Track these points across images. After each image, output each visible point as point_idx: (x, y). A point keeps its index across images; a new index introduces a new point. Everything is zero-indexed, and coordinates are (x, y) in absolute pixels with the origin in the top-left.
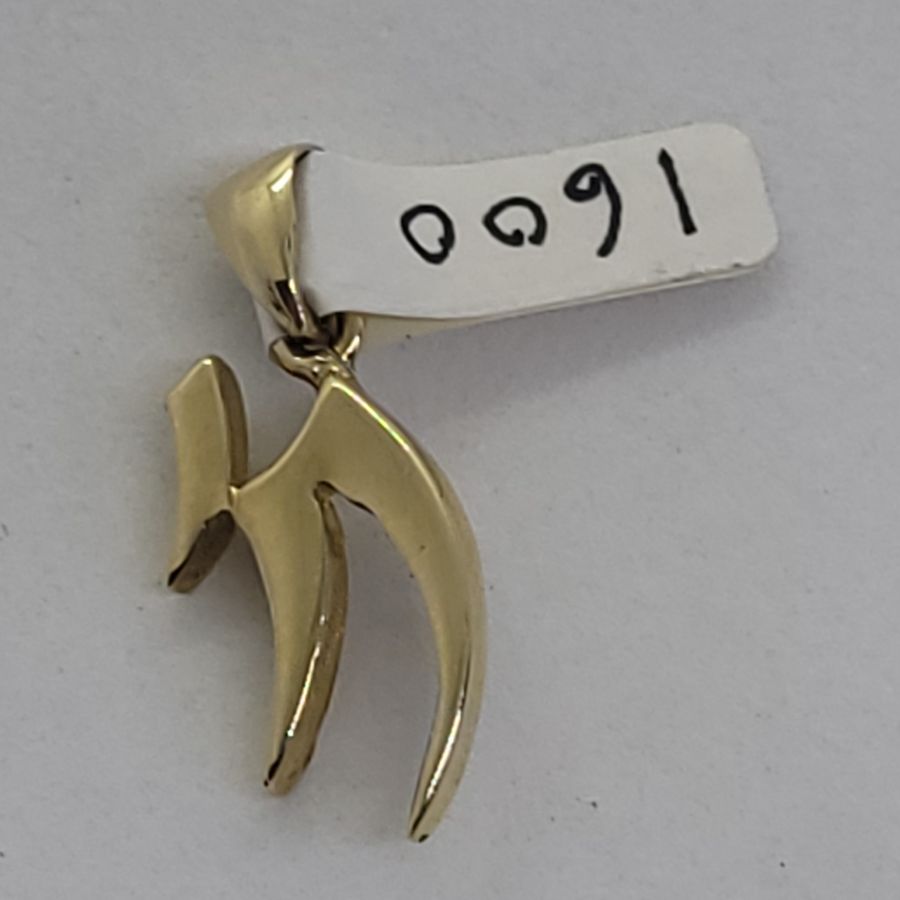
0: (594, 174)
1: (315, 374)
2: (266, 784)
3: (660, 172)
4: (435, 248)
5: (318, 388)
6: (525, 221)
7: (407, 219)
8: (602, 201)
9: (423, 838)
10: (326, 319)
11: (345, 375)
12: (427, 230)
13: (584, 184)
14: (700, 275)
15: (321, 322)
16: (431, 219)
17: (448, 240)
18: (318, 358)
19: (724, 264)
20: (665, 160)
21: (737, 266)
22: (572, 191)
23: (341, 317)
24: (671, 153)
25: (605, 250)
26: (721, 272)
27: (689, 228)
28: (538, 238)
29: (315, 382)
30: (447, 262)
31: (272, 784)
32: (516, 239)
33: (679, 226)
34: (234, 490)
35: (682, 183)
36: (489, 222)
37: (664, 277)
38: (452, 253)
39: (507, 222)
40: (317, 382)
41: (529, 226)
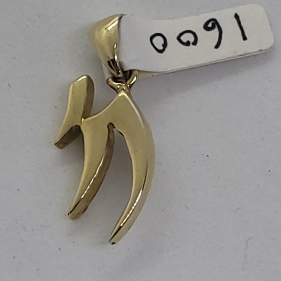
0: (213, 22)
1: (118, 88)
2: (69, 214)
3: (235, 20)
4: (161, 48)
5: (118, 93)
6: (191, 38)
7: (152, 38)
8: (216, 30)
9: (113, 243)
10: (126, 72)
11: (128, 91)
12: (158, 42)
13: (210, 25)
14: (249, 53)
15: (124, 72)
16: (159, 38)
17: (165, 45)
18: (120, 84)
19: (257, 49)
20: (237, 16)
21: (261, 50)
22: (206, 27)
23: (131, 71)
24: (239, 14)
25: (217, 46)
26: (256, 52)
27: (245, 38)
28: (195, 43)
29: (117, 91)
30: (165, 52)
31: (70, 215)
32: (188, 44)
33: (241, 38)
34: (83, 120)
35: (242, 24)
36: (179, 38)
37: (237, 55)
38: (166, 49)
39: (184, 38)
40: (118, 91)
41: (192, 39)
